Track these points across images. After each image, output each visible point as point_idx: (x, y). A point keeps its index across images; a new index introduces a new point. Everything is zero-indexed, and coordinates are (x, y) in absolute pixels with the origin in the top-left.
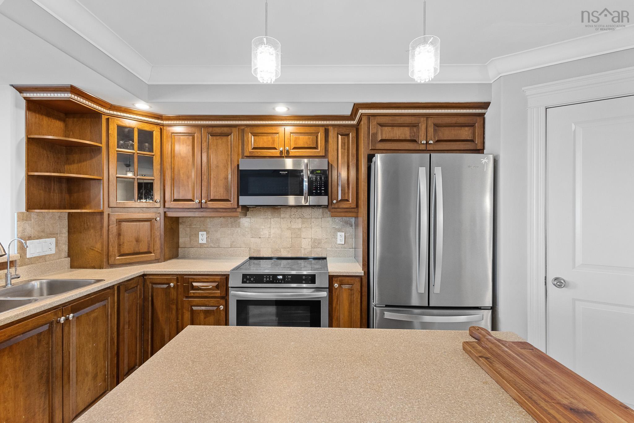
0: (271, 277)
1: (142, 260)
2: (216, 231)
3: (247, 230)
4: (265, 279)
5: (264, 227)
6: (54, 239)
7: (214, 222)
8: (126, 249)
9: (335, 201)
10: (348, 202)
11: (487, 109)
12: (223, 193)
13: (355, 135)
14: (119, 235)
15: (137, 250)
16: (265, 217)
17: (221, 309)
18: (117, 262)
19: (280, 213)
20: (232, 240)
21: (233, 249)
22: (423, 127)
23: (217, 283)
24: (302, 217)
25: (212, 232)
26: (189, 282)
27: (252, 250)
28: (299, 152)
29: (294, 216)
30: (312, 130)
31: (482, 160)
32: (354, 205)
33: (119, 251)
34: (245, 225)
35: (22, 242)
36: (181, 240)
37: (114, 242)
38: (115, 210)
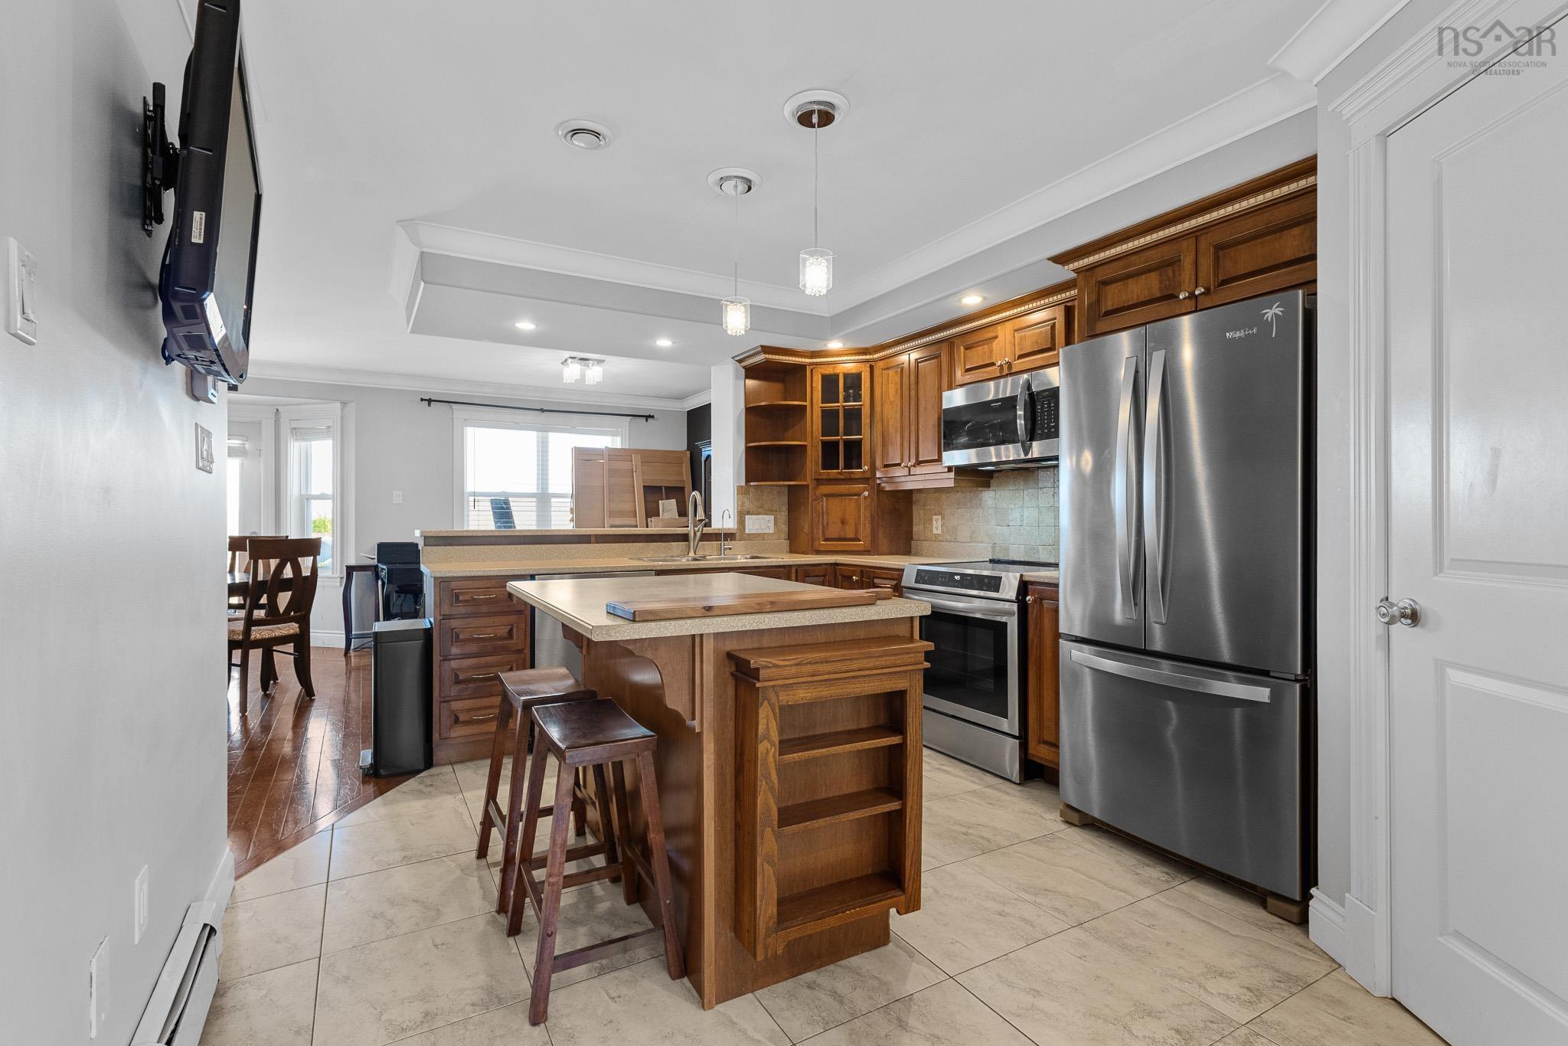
0: (947, 576)
2: (952, 515)
3: (991, 511)
4: (940, 579)
5: (1014, 506)
6: (773, 516)
7: (950, 500)
8: (829, 535)
14: (823, 513)
15: (842, 535)
16: (1017, 488)
18: (822, 549)
19: (1038, 479)
20: (971, 528)
21: (972, 544)
22: (1187, 261)
23: (896, 582)
25: (948, 515)
26: (870, 576)
28: (1026, 362)
31: (1264, 311)
33: (824, 534)
34: (988, 503)
35: (741, 516)
36: (915, 529)
37: (818, 522)
38: (819, 481)
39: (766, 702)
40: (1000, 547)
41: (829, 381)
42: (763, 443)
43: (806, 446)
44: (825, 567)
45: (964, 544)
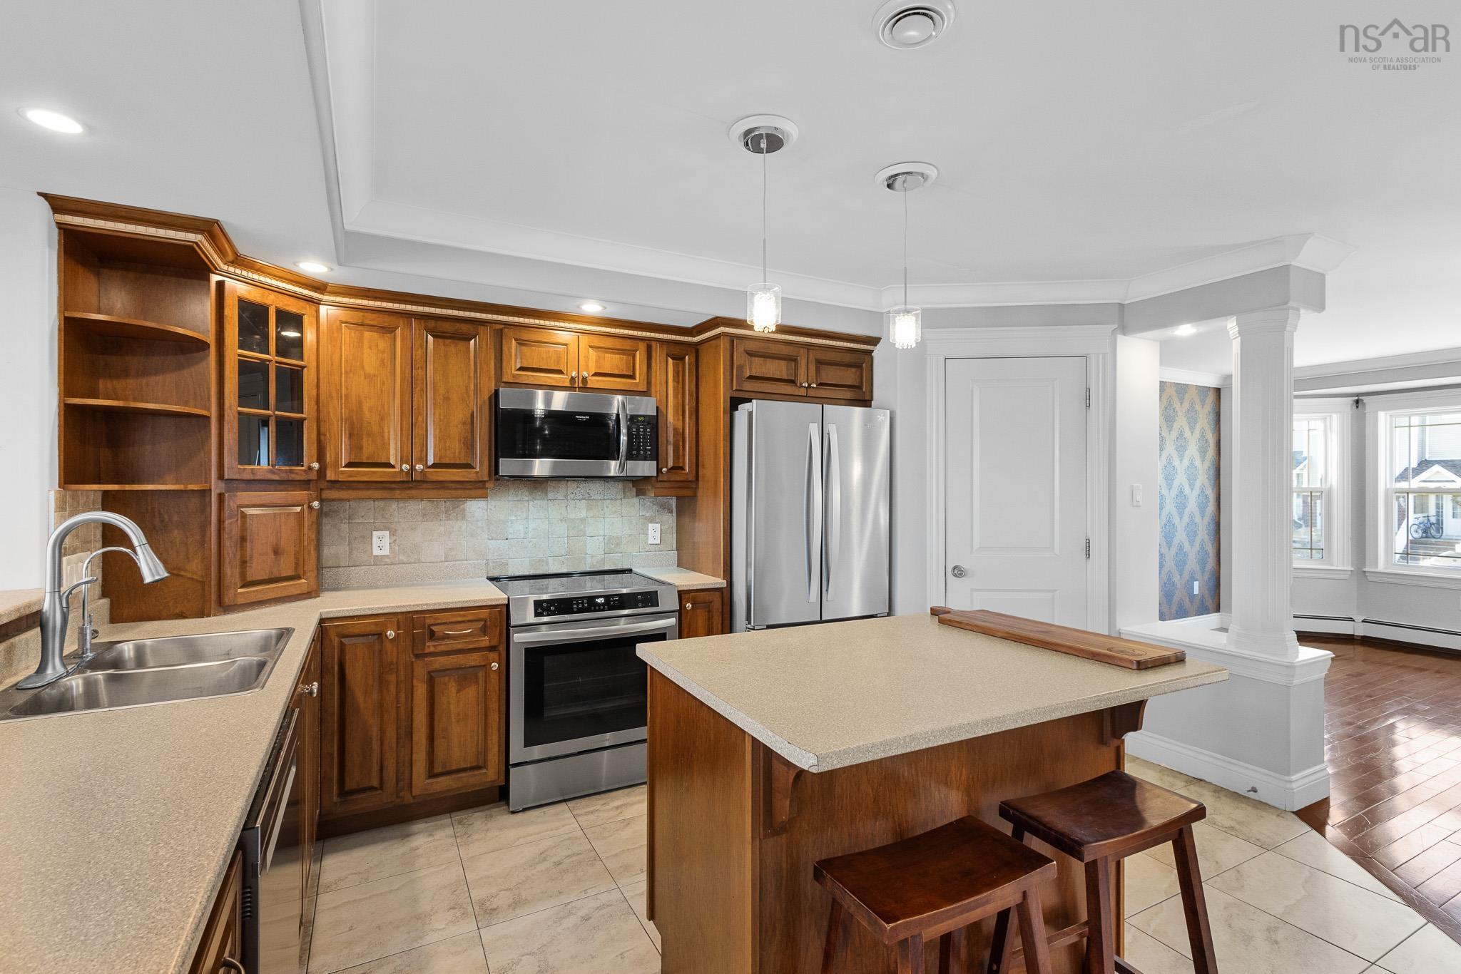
0: (585, 601)
1: (284, 594)
2: (412, 529)
3: (480, 524)
4: (575, 606)
5: (514, 518)
7: (407, 511)
9: (664, 470)
10: (683, 472)
11: (876, 345)
12: (460, 453)
13: (693, 360)
14: (243, 539)
15: (276, 574)
16: (519, 498)
17: (494, 669)
19: (547, 490)
20: (447, 545)
21: (451, 563)
22: (803, 363)
23: (483, 623)
24: (588, 498)
25: (403, 530)
26: (424, 625)
27: (491, 564)
28: (604, 381)
29: (572, 496)
30: (627, 345)
31: (878, 417)
32: (691, 478)
33: (243, 574)
34: (476, 515)
37: (234, 555)
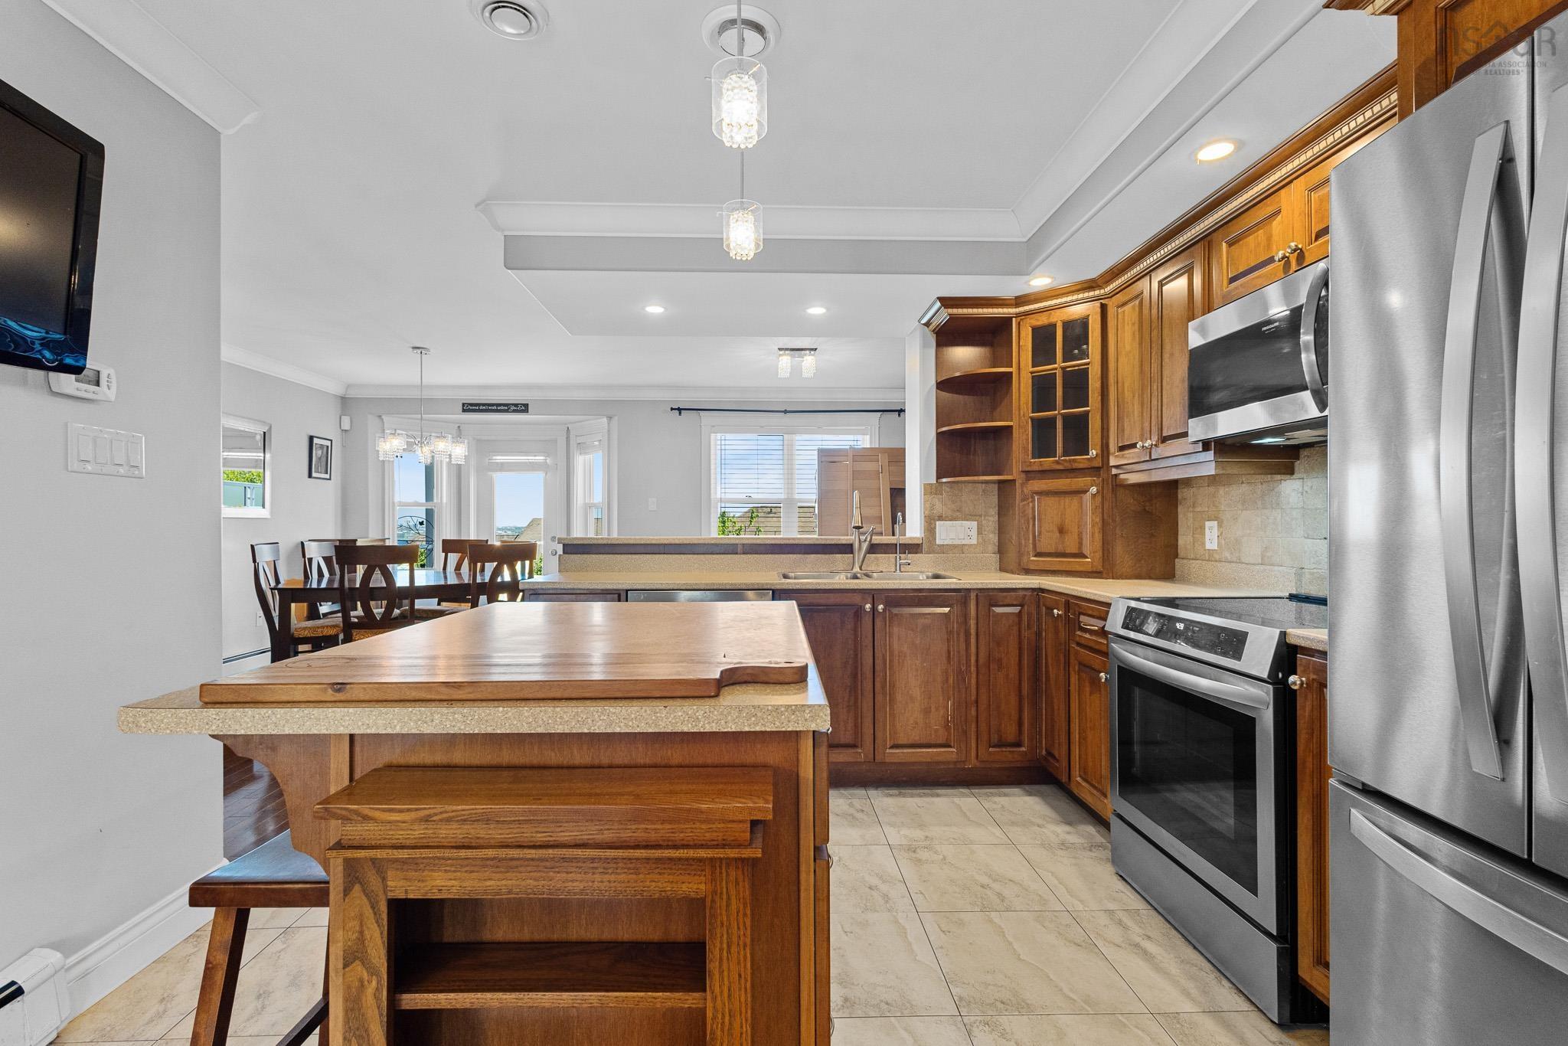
1: (1070, 568)
2: (1234, 520)
3: (1294, 514)
6: (976, 523)
7: (1231, 497)
8: (1042, 548)
14: (1034, 518)
15: (1060, 549)
17: (1103, 680)
18: (1032, 567)
20: (1263, 542)
21: (1263, 568)
25: (1228, 520)
33: (1035, 545)
34: (1291, 500)
35: (930, 522)
36: (1181, 542)
37: (1028, 530)
38: (1029, 474)
39: (357, 887)
40: (1313, 574)
41: (1043, 338)
42: (959, 426)
43: (1011, 427)
44: (1021, 593)
45: (1252, 567)
